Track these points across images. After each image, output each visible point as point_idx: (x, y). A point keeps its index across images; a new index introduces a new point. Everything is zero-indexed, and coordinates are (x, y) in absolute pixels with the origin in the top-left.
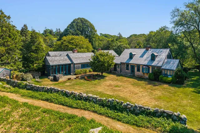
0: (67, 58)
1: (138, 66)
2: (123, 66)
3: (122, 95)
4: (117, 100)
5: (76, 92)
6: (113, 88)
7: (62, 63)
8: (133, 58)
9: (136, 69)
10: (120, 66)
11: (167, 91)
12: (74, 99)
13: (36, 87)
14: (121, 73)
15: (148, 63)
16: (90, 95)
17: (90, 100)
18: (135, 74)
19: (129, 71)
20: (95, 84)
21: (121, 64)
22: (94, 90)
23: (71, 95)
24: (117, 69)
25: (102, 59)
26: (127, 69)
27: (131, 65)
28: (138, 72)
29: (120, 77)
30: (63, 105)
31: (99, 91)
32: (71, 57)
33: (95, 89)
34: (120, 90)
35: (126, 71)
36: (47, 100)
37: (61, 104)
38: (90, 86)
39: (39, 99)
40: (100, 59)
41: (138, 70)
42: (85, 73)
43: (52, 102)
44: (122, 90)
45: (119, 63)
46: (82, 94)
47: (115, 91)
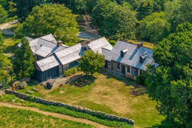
0: (55, 59)
1: (128, 67)
2: (114, 64)
3: (108, 104)
4: (102, 112)
5: (76, 106)
6: (102, 96)
7: (52, 66)
8: (124, 56)
9: (126, 69)
10: (111, 64)
11: (144, 98)
12: (75, 111)
13: (44, 100)
14: (113, 71)
15: (136, 66)
16: (86, 109)
17: (86, 112)
18: (126, 74)
19: (120, 70)
20: (86, 92)
21: (112, 62)
22: (87, 100)
23: (73, 108)
24: (109, 66)
25: (91, 63)
26: (119, 68)
27: (122, 65)
28: (128, 73)
29: (110, 79)
30: (70, 116)
31: (90, 100)
32: (58, 57)
33: (87, 98)
34: (107, 98)
35: (118, 69)
36: (59, 112)
37: (68, 115)
38: (82, 94)
39: (53, 112)
40: (90, 63)
41: (129, 71)
42: (74, 73)
43: (62, 114)
44: (109, 98)
45: (110, 60)
46: (80, 108)
47: (103, 100)
